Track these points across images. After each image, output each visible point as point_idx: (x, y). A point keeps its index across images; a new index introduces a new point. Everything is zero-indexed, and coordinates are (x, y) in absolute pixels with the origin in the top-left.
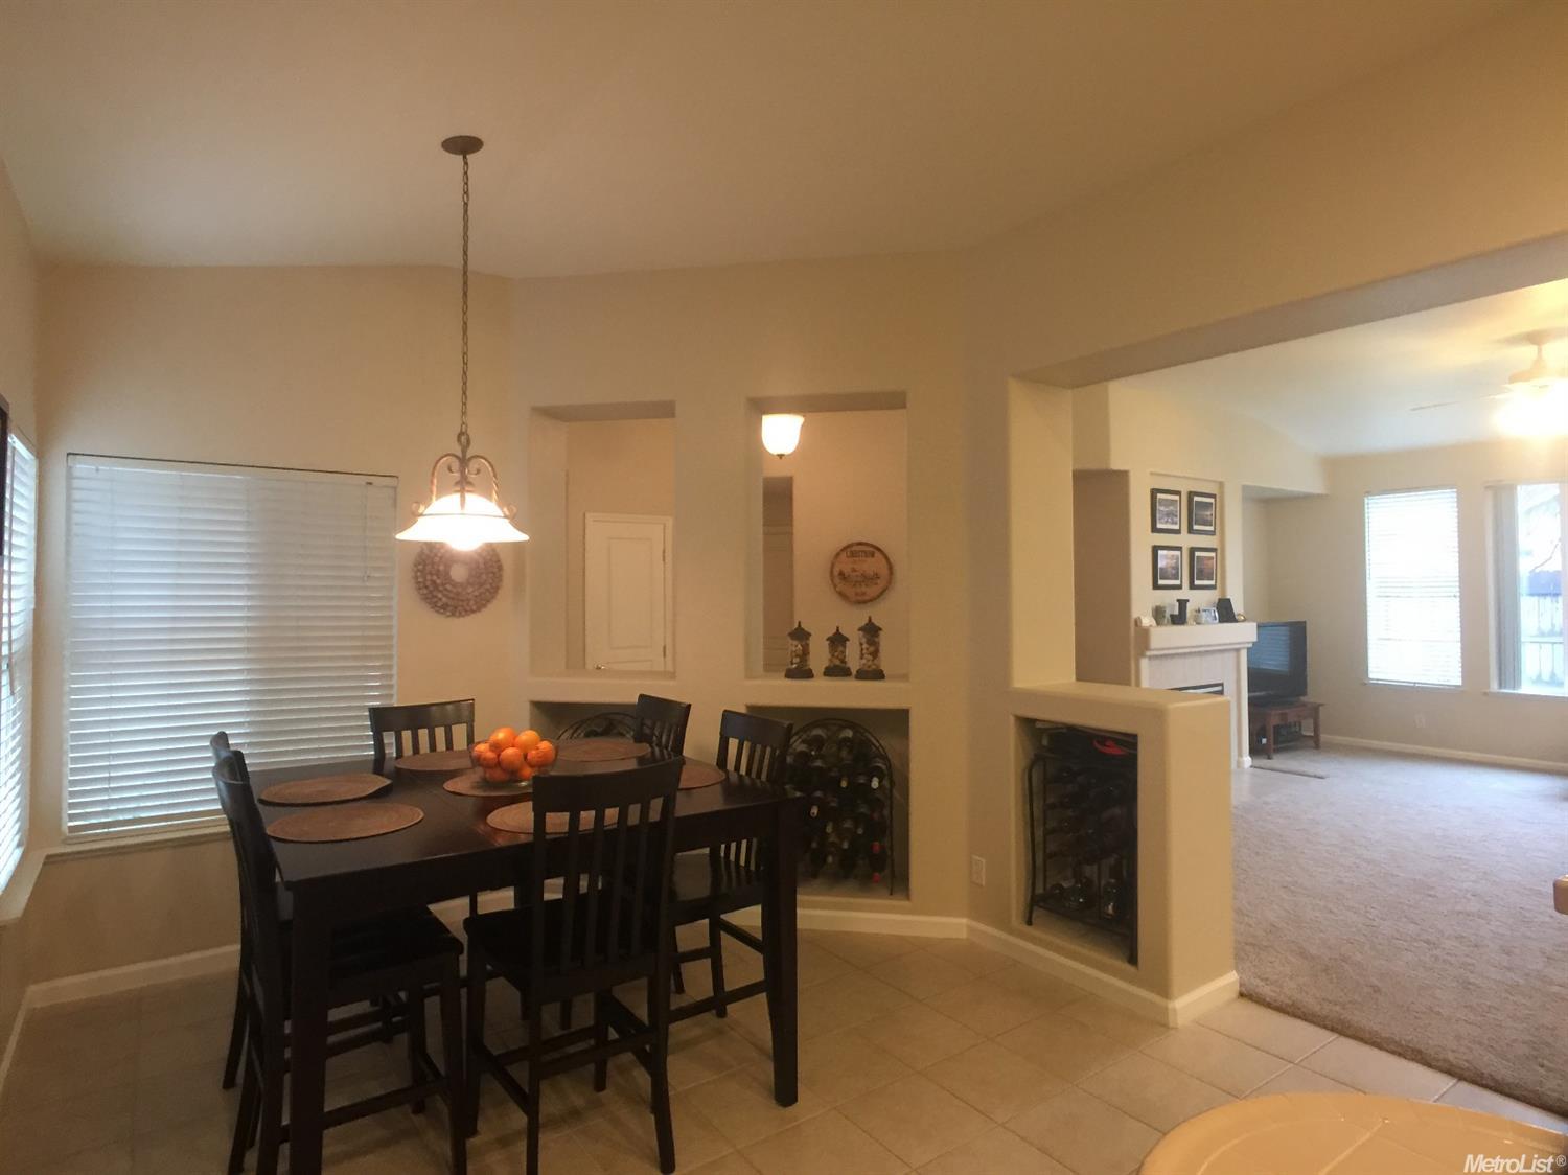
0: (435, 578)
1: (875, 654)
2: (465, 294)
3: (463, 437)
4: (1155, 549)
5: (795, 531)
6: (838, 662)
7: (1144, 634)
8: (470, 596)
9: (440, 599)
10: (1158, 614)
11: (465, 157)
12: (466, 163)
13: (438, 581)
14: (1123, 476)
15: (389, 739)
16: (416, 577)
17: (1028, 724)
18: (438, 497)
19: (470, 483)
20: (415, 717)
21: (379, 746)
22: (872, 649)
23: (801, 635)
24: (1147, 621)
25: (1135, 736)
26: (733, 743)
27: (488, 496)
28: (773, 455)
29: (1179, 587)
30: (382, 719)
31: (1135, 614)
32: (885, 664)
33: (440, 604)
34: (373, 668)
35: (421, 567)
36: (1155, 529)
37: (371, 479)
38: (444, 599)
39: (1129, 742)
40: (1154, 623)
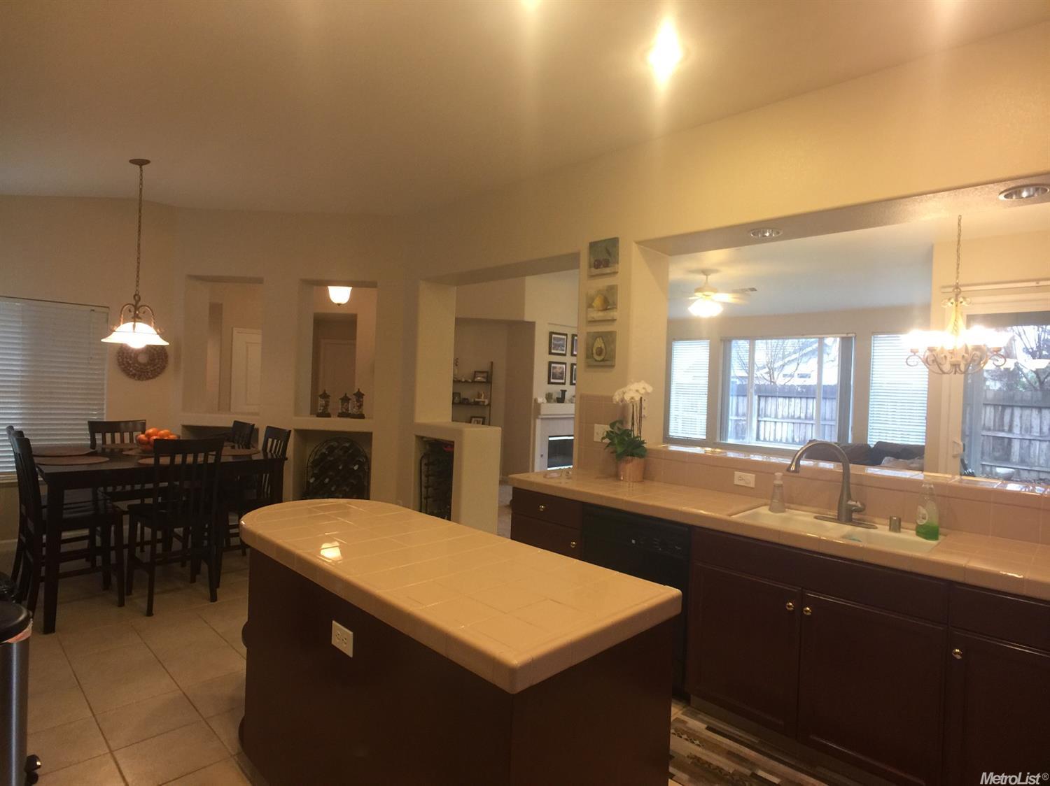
0: (128, 360)
1: (360, 406)
2: (140, 231)
3: (137, 297)
4: (550, 363)
5: (358, 343)
6: (344, 411)
7: (538, 406)
8: (148, 370)
9: (131, 371)
10: (549, 397)
11: (141, 167)
12: (142, 171)
13: (130, 362)
14: (532, 325)
15: (98, 436)
16: (118, 360)
17: (420, 438)
18: (123, 323)
19: (140, 318)
20: (113, 427)
21: (93, 440)
22: (358, 404)
23: (325, 396)
24: (541, 400)
25: (453, 442)
26: (270, 440)
27: (150, 324)
28: (333, 303)
29: (564, 384)
30: (95, 427)
31: (535, 396)
32: (365, 411)
33: (131, 373)
34: (94, 404)
35: (121, 354)
36: (550, 353)
37: (93, 308)
38: (134, 371)
39: (451, 444)
40: (545, 401)
